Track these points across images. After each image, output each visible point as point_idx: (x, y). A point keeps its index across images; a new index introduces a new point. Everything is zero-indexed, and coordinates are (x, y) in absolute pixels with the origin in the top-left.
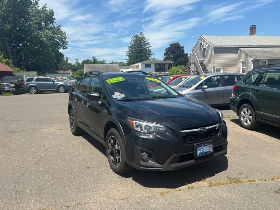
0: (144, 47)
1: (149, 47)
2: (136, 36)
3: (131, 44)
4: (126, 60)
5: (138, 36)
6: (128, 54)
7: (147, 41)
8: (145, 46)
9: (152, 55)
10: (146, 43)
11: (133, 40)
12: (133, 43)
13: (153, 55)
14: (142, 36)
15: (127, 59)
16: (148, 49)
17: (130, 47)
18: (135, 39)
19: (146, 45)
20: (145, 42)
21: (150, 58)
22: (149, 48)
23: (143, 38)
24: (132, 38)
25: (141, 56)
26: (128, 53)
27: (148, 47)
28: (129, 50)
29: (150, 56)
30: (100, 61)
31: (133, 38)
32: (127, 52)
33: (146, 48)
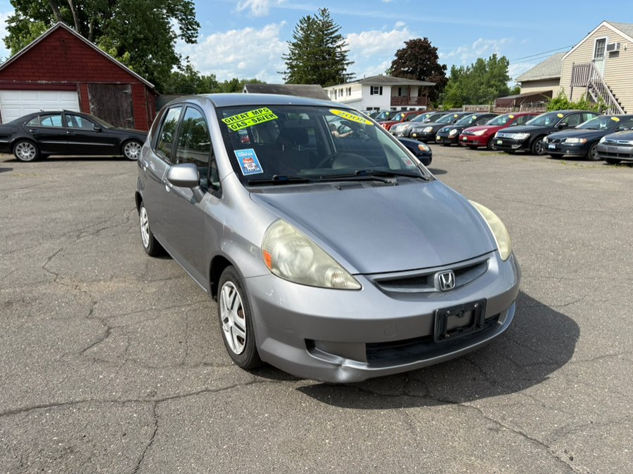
0: (330, 45)
1: (342, 45)
2: (309, 18)
3: (295, 37)
4: (284, 76)
5: (317, 18)
6: (288, 61)
7: (336, 30)
8: (331, 43)
9: (347, 64)
10: (333, 36)
11: (302, 29)
12: (300, 34)
13: (350, 65)
14: (325, 20)
15: (285, 73)
16: (339, 50)
17: (293, 45)
18: (306, 25)
19: (335, 41)
20: (332, 33)
21: (344, 72)
22: (343, 49)
23: (327, 25)
24: (299, 24)
25: (323, 66)
26: (289, 59)
27: (339, 47)
28: (290, 52)
29: (345, 67)
30: (202, 77)
31: (301, 22)
32: (284, 57)
33: (335, 48)
